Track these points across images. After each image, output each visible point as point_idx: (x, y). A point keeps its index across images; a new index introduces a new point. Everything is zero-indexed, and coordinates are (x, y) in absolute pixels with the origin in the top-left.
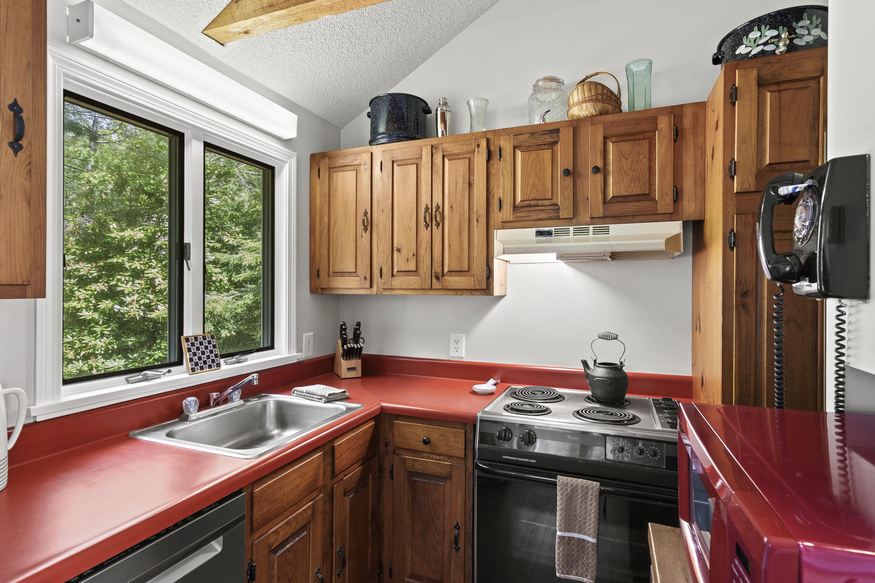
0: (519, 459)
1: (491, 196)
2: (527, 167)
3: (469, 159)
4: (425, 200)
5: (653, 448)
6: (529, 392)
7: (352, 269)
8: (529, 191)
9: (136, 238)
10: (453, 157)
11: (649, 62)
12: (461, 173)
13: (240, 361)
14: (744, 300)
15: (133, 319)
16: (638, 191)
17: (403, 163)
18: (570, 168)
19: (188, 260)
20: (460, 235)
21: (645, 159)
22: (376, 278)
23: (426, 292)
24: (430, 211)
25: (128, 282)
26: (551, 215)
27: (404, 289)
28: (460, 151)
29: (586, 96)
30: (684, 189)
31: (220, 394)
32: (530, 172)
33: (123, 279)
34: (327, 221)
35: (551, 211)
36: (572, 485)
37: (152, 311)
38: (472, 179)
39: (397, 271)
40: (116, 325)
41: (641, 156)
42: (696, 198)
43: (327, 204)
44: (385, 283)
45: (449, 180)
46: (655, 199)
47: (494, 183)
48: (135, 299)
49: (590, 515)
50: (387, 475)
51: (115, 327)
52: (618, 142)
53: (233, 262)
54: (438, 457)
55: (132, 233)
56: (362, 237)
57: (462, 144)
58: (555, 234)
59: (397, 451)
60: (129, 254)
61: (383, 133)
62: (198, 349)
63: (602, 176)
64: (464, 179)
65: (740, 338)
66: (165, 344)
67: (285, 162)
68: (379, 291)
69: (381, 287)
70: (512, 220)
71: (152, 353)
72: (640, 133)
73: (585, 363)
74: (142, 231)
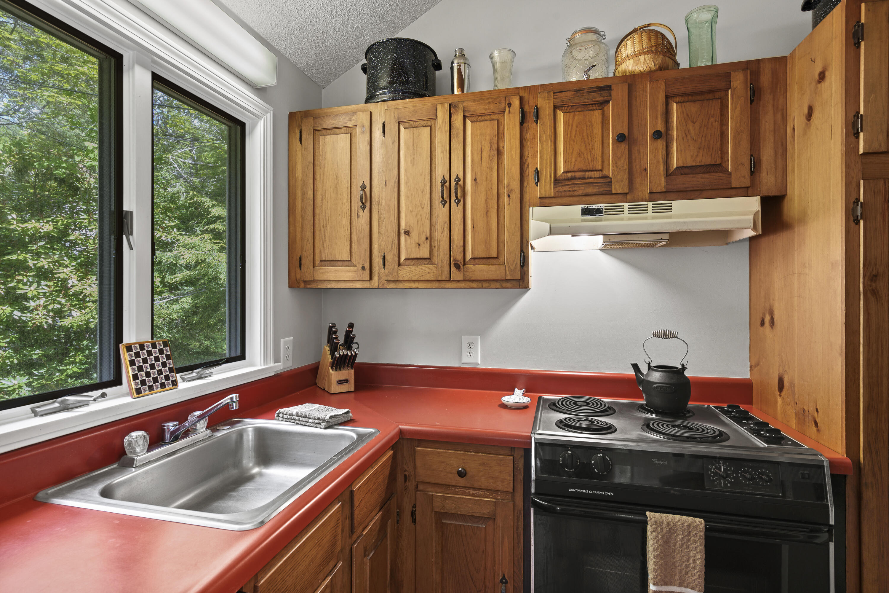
0: (591, 492)
1: (526, 166)
2: (571, 132)
3: (498, 121)
4: (441, 171)
5: (746, 469)
6: (572, 403)
7: (346, 257)
8: (573, 160)
9: (42, 231)
10: (476, 118)
11: (714, 10)
12: (488, 138)
13: (203, 376)
14: (874, 284)
15: (39, 327)
16: (708, 161)
17: (412, 125)
18: (625, 132)
19: (129, 235)
20: (487, 213)
21: (717, 123)
22: (377, 267)
23: (442, 285)
24: (447, 184)
25: (31, 284)
26: (601, 190)
27: (414, 281)
28: (486, 111)
29: (645, 46)
30: (762, 158)
31: (179, 424)
32: (575, 136)
33: (25, 280)
34: (312, 196)
35: (600, 184)
36: (669, 524)
37: (64, 317)
38: (501, 145)
39: (406, 259)
40: (17, 336)
41: (712, 119)
42: (776, 169)
43: (311, 176)
44: (390, 274)
45: (472, 146)
46: (728, 170)
47: (528, 151)
48: (42, 304)
49: (694, 562)
50: (407, 517)
51: (15, 337)
52: (683, 102)
53: (167, 261)
54: (476, 492)
55: (37, 225)
56: (358, 216)
57: (489, 103)
58: (605, 212)
59: (421, 487)
60: (34, 250)
61: (387, 88)
62: (145, 361)
63: (664, 143)
64: (491, 145)
65: (869, 332)
66: (80, 357)
67: (259, 117)
68: (381, 284)
69: (384, 278)
70: (552, 195)
71: (65, 368)
72: (709, 92)
73: (635, 367)
74: (50, 223)
